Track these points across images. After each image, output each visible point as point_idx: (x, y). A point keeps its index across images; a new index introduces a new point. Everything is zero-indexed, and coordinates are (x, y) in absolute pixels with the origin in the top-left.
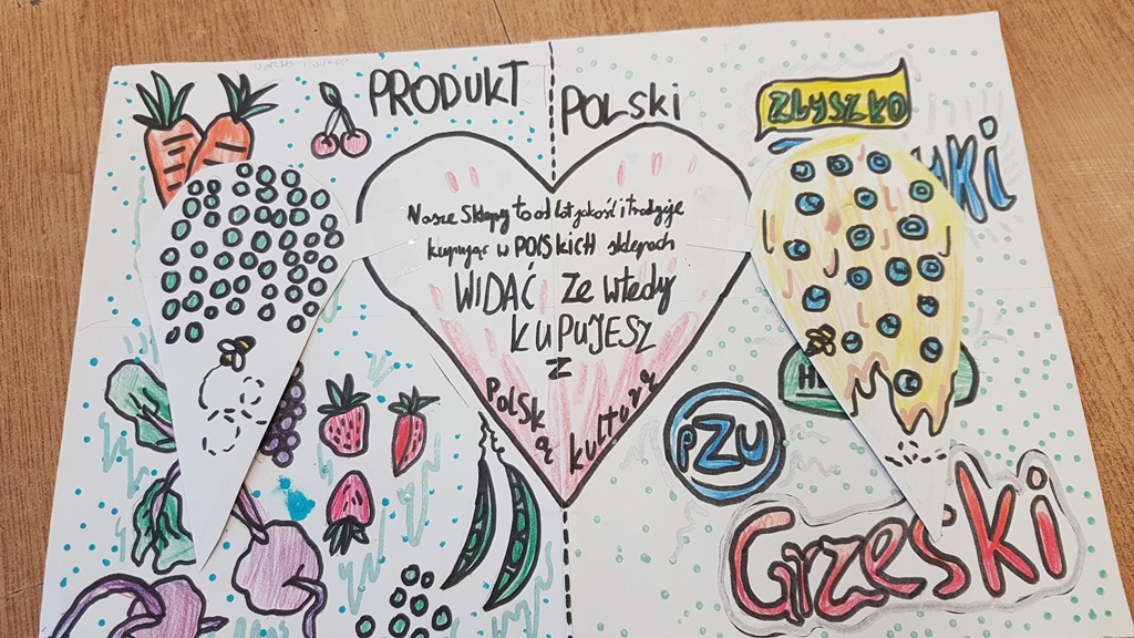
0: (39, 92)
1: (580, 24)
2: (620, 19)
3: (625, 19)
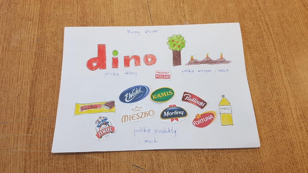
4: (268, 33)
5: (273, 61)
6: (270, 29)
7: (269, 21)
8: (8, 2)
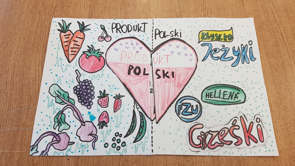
0: (77, 3)
1: (198, 13)
2: (207, 14)
3: (208, 14)
4: (283, 43)
5: (287, 66)
6: (285, 39)
7: (284, 33)
8: (62, 5)
